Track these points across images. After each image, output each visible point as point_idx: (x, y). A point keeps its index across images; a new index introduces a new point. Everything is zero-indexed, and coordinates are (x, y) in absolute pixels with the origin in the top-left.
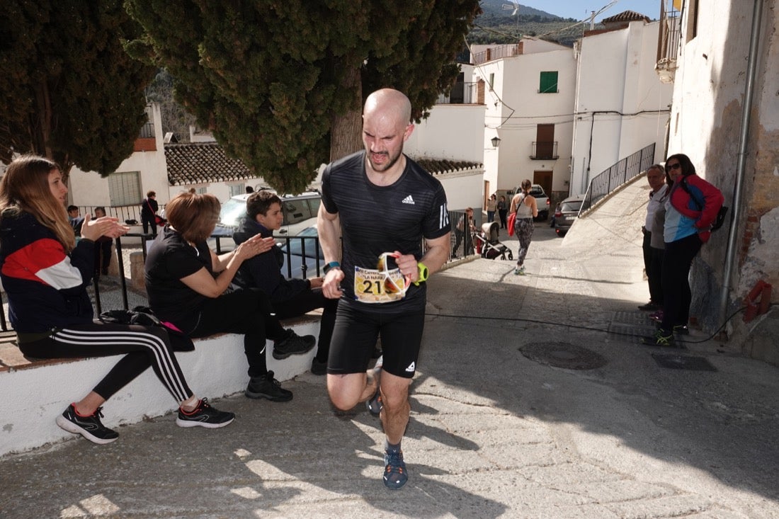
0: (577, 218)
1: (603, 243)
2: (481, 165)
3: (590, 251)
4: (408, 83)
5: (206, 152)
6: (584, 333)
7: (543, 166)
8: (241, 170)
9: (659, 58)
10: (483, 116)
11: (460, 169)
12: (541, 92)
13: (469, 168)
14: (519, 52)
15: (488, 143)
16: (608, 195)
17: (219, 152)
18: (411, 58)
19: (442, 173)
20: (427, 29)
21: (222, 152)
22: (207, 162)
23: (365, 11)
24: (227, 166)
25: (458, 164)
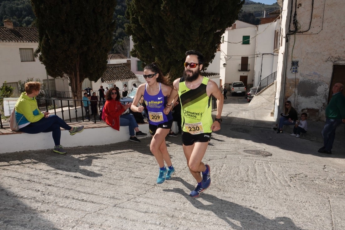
0: (254, 95)
1: (264, 104)
2: (219, 74)
3: (258, 108)
7: (244, 74)
9: (274, 48)
10: (220, 55)
11: (211, 76)
12: (243, 44)
13: (214, 75)
14: (234, 28)
15: (222, 66)
16: (267, 87)
24: (121, 75)
25: (210, 74)
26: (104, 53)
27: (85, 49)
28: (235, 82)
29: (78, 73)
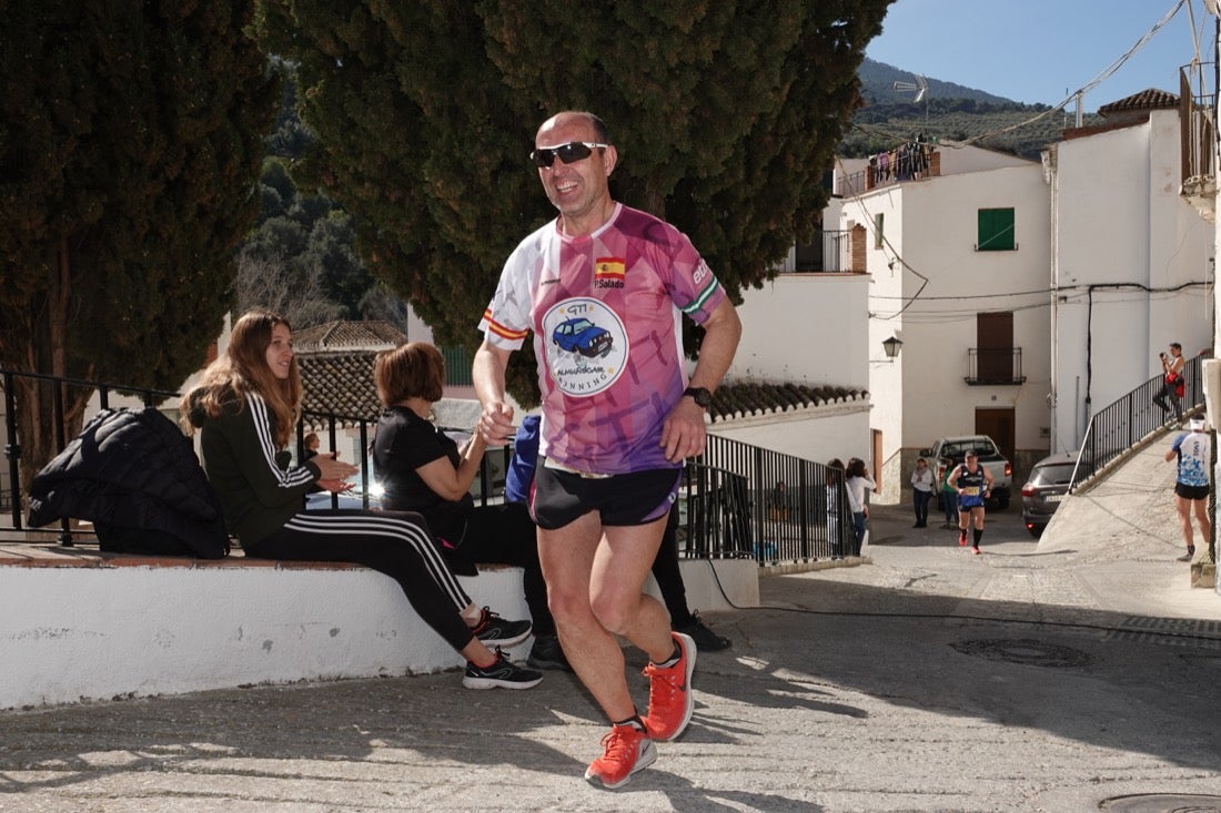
0: (1066, 495)
1: (1122, 542)
2: (864, 393)
3: (1096, 556)
4: (744, 220)
5: (310, 372)
6: (1065, 632)
7: (994, 398)
8: (378, 406)
9: (1186, 173)
10: (865, 296)
11: (822, 402)
12: (980, 249)
13: (840, 399)
14: (933, 172)
15: (877, 350)
16: (1128, 449)
17: (334, 371)
18: (749, 178)
19: (784, 410)
20: (775, 134)
21: (340, 371)
22: (311, 392)
23: (685, 109)
24: (350, 399)
25: (816, 391)
26: (209, 244)
27: (93, 209)
28: (951, 439)
29: (58, 356)
